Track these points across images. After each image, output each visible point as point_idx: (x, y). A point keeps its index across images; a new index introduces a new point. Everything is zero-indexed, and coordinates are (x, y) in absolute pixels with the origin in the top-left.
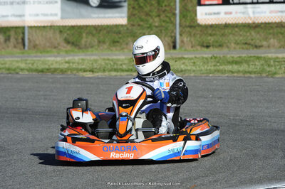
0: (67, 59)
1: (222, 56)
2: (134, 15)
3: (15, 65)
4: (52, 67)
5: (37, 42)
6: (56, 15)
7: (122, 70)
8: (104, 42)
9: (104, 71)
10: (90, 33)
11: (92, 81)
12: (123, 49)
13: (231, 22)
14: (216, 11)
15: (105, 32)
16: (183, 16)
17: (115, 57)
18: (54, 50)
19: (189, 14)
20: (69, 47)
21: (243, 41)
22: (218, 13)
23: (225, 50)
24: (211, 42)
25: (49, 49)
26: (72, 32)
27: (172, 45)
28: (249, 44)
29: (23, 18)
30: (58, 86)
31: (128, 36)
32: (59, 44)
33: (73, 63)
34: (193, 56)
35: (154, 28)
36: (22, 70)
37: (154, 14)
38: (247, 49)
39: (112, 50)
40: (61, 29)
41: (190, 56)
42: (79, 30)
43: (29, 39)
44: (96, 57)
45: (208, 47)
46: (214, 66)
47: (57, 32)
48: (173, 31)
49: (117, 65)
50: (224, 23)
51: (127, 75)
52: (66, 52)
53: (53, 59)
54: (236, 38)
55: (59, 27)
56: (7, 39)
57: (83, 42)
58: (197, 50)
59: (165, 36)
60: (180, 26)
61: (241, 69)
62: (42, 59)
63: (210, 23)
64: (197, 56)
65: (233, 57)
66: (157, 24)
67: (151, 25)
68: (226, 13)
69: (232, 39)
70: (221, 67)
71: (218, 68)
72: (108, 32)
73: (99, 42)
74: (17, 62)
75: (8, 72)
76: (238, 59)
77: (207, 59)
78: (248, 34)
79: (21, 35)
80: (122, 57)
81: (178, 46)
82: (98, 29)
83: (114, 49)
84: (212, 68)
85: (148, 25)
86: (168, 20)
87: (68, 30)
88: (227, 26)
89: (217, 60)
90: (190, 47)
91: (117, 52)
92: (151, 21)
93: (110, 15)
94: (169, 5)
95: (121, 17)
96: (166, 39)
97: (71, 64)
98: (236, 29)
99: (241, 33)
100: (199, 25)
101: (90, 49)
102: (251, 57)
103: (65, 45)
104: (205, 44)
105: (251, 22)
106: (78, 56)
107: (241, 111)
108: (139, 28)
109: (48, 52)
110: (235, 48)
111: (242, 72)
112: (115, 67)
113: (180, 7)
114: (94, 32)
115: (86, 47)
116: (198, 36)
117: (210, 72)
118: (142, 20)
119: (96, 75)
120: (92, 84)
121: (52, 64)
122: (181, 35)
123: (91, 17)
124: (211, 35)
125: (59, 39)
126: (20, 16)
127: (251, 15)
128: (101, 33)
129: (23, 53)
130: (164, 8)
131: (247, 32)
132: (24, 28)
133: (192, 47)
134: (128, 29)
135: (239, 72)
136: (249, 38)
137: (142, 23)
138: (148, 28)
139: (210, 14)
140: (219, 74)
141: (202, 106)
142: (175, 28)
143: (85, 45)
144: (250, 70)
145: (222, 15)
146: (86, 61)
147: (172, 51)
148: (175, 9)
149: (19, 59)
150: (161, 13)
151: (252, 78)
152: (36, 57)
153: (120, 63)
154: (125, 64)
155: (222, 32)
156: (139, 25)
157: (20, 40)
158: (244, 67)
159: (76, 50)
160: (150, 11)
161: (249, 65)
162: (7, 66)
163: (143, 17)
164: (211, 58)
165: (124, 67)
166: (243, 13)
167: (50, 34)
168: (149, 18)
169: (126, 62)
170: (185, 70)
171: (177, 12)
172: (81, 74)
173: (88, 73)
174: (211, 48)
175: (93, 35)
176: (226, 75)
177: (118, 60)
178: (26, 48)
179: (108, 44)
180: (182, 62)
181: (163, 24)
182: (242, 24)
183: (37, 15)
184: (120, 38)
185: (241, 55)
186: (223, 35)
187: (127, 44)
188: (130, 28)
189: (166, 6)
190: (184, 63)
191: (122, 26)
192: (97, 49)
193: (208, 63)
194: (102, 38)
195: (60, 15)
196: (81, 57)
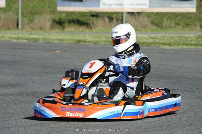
0: (152, 36)
4: (141, 41)
6: (146, 4)
7: (191, 45)
8: (179, 25)
9: (178, 45)
10: (169, 18)
11: (169, 52)
12: (193, 29)
15: (180, 17)
17: (186, 35)
18: (144, 29)
20: (154, 27)
25: (139, 29)
26: (157, 17)
29: (122, 6)
31: (196, 21)
32: (147, 25)
33: (156, 39)
39: (184, 30)
40: (149, 15)
42: (162, 16)
43: (126, 21)
44: (172, 35)
47: (146, 17)
49: (188, 41)
51: (195, 48)
52: (152, 30)
53: (142, 35)
55: (147, 13)
56: (111, 21)
57: (165, 23)
72: (182, 17)
73: (176, 24)
80: (192, 35)
82: (175, 15)
83: (186, 29)
87: (154, 15)
91: (188, 32)
93: (184, 5)
95: (193, 7)
97: (155, 40)
101: (169, 29)
103: (151, 26)
106: (160, 34)
112: (186, 42)
114: (172, 17)
115: (166, 28)
119: (172, 47)
120: (169, 54)
121: (142, 39)
123: (171, 7)
125: (147, 21)
126: (121, 5)
128: (177, 18)
132: (122, 13)
134: (196, 15)
143: (166, 26)
146: (166, 38)
153: (189, 39)
154: (193, 40)
157: (120, 22)
159: (159, 30)
165: (193, 42)
167: (141, 18)
169: (194, 39)
172: (162, 47)
173: (167, 46)
175: (172, 19)
177: (189, 37)
179: (182, 26)
183: (133, 4)
184: (191, 22)
187: (195, 26)
188: (198, 15)
191: (193, 13)
192: (173, 29)
194: (177, 21)
195: (148, 5)
196: (162, 35)
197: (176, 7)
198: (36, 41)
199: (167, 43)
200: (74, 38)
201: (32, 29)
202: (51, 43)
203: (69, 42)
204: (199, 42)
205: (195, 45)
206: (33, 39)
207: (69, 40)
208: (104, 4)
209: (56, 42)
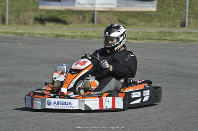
3: (89, 34)
5: (102, 20)
6: (114, 4)
7: (154, 40)
9: (143, 39)
10: (133, 16)
11: (136, 45)
12: (153, 26)
15: (142, 15)
17: (149, 31)
26: (123, 15)
29: (94, 6)
31: (156, 18)
35: (172, 14)
36: (94, 37)
37: (172, 5)
39: (146, 27)
40: (116, 13)
43: (97, 19)
44: (137, 31)
47: (114, 15)
51: (158, 42)
55: (115, 11)
56: (84, 17)
57: (129, 20)
66: (173, 11)
67: (169, 12)
72: (144, 15)
74: (91, 32)
75: (85, 38)
79: (92, 16)
80: (154, 31)
81: (187, 25)
82: (138, 13)
83: (148, 26)
87: (120, 13)
90: (194, 27)
92: (170, 9)
93: (146, 5)
95: (153, 7)
108: (163, 13)
112: (150, 37)
113: (189, 1)
114: (136, 15)
118: (164, 9)
120: (136, 47)
122: (189, 18)
123: (135, 6)
125: (115, 19)
126: (92, 4)
128: (140, 16)
129: (93, 27)
132: (94, 11)
142: (186, 14)
143: (130, 23)
146: (132, 33)
147: (183, 28)
148: (186, 2)
149: (91, 30)
153: (152, 35)
160: (170, 3)
162: (84, 34)
163: (165, 7)
165: (155, 37)
167: (110, 16)
169: (156, 34)
170: (194, 40)
171: (187, 4)
173: (133, 40)
175: (135, 17)
177: (151, 33)
178: (95, 24)
179: (144, 22)
183: (103, 4)
184: (151, 19)
187: (156, 23)
188: (157, 13)
190: (192, 36)
191: (152, 12)
195: (116, 4)
197: (139, 7)
198: (21, 35)
199: (133, 37)
200: (54, 33)
201: (18, 24)
202: (35, 37)
203: (50, 36)
204: (160, 37)
205: (158, 40)
206: (18, 33)
207: (49, 34)
208: (79, 4)
209: (39, 36)
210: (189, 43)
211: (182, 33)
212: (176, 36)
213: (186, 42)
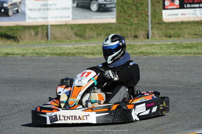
0: (76, 46)
1: (179, 43)
2: (121, 16)
3: (42, 51)
4: (66, 52)
5: (56, 36)
6: (69, 17)
8: (101, 35)
9: (101, 54)
10: (91, 29)
11: (93, 61)
13: (185, 20)
14: (175, 13)
15: (101, 28)
16: (153, 17)
18: (68, 41)
19: (157, 15)
20: (77, 38)
21: (194, 33)
22: (177, 15)
23: (182, 39)
24: (172, 33)
25: (64, 40)
26: (80, 28)
27: (146, 36)
28: (198, 35)
29: (47, 19)
30: (71, 64)
31: (117, 31)
32: (71, 37)
33: (80, 49)
34: (160, 43)
35: (134, 25)
36: (47, 54)
37: (134, 15)
38: (196, 38)
40: (72, 27)
41: (158, 43)
42: (84, 27)
43: (51, 33)
44: (95, 45)
45: (170, 37)
46: (175, 49)
47: (70, 28)
48: (147, 27)
50: (181, 21)
52: (76, 41)
53: (67, 46)
54: (189, 31)
55: (71, 25)
56: (37, 34)
57: (87, 34)
58: (163, 39)
59: (141, 30)
60: (151, 23)
61: (192, 51)
62: (60, 46)
63: (172, 21)
64: (163, 43)
65: (187, 44)
66: (136, 22)
67: (132, 23)
68: (182, 14)
69: (186, 31)
70: (179, 51)
71: (177, 51)
72: (103, 28)
73: (98, 35)
74: (43, 48)
75: (37, 55)
76: (190, 45)
77: (169, 45)
78: (197, 28)
79: (46, 31)
81: (150, 36)
82: (96, 26)
84: (173, 51)
85: (130, 23)
86: (143, 19)
87: (77, 27)
88: (182, 23)
89: (176, 45)
90: (158, 38)
92: (132, 20)
93: (105, 17)
94: (144, 9)
95: (113, 18)
96: (142, 32)
98: (189, 25)
99: (192, 27)
100: (164, 23)
101: (91, 40)
102: (199, 43)
103: (75, 37)
104: (168, 35)
105: (198, 20)
106: (83, 44)
107: (192, 79)
108: (124, 25)
109: (63, 42)
110: (188, 38)
111: (193, 53)
113: (151, 11)
114: (94, 28)
116: (164, 30)
117: (171, 53)
118: (126, 20)
119: (96, 56)
121: (66, 50)
122: (152, 29)
124: (172, 29)
125: (71, 33)
126: (45, 18)
127: (199, 16)
128: (99, 28)
129: (47, 43)
130: (141, 11)
131: (196, 27)
132: (47, 26)
133: (160, 37)
134: (117, 26)
135: (191, 53)
136: (198, 30)
137: (126, 22)
138: (130, 25)
139: (171, 15)
140: (178, 55)
141: (166, 77)
142: (148, 25)
143: (89, 37)
144: (198, 52)
145: (180, 16)
146: (89, 48)
147: (146, 40)
148: (148, 12)
149: (44, 47)
150: (139, 15)
151: (199, 57)
152: (56, 45)
155: (180, 27)
156: (124, 23)
157: (45, 35)
158: (194, 50)
159: (82, 40)
160: (131, 13)
161: (197, 49)
162: (36, 51)
163: (127, 18)
164: (172, 44)
166: (194, 14)
167: (65, 30)
168: (131, 18)
170: (155, 53)
171: (150, 14)
172: (86, 56)
173: (90, 55)
174: (172, 38)
175: (94, 30)
176: (183, 55)
178: (49, 39)
179: (103, 36)
180: (153, 47)
181: (140, 22)
182: (193, 21)
183: (56, 17)
184: (112, 32)
185: (192, 42)
186: (180, 29)
188: (118, 25)
189: (142, 10)
190: (154, 48)
191: (113, 24)
192: (96, 40)
193: (170, 47)
194: (99, 32)
195: (71, 17)
196: (85, 45)
197: (97, 18)
199: (90, 52)
200: (3, 51)
208: (30, 18)
210: (151, 56)
211: (144, 45)
212: (137, 49)
213: (147, 55)
